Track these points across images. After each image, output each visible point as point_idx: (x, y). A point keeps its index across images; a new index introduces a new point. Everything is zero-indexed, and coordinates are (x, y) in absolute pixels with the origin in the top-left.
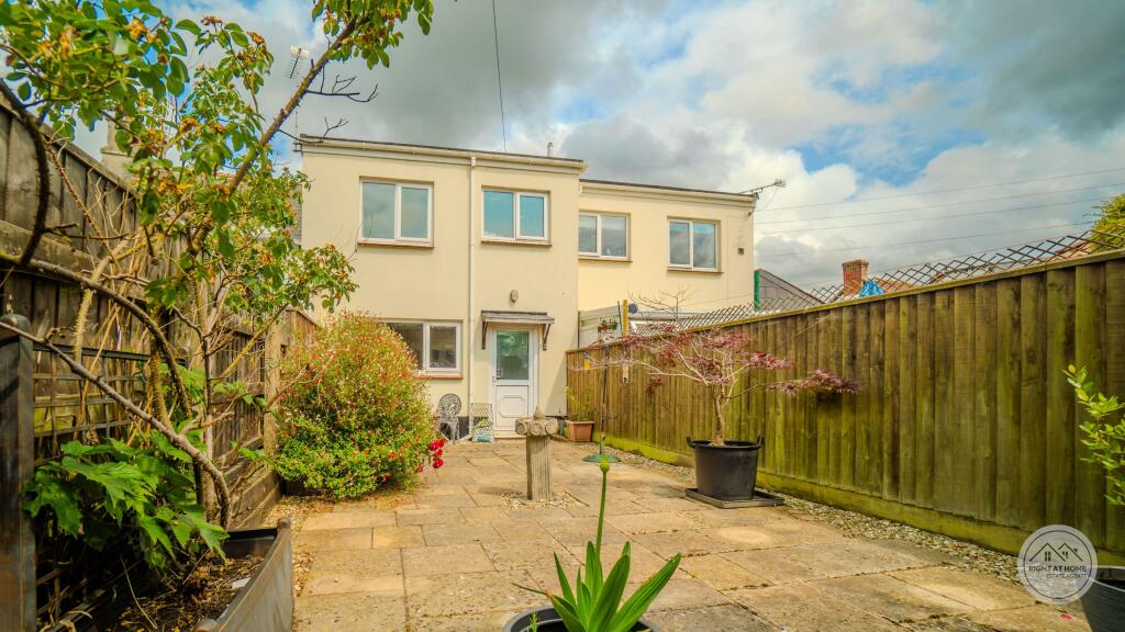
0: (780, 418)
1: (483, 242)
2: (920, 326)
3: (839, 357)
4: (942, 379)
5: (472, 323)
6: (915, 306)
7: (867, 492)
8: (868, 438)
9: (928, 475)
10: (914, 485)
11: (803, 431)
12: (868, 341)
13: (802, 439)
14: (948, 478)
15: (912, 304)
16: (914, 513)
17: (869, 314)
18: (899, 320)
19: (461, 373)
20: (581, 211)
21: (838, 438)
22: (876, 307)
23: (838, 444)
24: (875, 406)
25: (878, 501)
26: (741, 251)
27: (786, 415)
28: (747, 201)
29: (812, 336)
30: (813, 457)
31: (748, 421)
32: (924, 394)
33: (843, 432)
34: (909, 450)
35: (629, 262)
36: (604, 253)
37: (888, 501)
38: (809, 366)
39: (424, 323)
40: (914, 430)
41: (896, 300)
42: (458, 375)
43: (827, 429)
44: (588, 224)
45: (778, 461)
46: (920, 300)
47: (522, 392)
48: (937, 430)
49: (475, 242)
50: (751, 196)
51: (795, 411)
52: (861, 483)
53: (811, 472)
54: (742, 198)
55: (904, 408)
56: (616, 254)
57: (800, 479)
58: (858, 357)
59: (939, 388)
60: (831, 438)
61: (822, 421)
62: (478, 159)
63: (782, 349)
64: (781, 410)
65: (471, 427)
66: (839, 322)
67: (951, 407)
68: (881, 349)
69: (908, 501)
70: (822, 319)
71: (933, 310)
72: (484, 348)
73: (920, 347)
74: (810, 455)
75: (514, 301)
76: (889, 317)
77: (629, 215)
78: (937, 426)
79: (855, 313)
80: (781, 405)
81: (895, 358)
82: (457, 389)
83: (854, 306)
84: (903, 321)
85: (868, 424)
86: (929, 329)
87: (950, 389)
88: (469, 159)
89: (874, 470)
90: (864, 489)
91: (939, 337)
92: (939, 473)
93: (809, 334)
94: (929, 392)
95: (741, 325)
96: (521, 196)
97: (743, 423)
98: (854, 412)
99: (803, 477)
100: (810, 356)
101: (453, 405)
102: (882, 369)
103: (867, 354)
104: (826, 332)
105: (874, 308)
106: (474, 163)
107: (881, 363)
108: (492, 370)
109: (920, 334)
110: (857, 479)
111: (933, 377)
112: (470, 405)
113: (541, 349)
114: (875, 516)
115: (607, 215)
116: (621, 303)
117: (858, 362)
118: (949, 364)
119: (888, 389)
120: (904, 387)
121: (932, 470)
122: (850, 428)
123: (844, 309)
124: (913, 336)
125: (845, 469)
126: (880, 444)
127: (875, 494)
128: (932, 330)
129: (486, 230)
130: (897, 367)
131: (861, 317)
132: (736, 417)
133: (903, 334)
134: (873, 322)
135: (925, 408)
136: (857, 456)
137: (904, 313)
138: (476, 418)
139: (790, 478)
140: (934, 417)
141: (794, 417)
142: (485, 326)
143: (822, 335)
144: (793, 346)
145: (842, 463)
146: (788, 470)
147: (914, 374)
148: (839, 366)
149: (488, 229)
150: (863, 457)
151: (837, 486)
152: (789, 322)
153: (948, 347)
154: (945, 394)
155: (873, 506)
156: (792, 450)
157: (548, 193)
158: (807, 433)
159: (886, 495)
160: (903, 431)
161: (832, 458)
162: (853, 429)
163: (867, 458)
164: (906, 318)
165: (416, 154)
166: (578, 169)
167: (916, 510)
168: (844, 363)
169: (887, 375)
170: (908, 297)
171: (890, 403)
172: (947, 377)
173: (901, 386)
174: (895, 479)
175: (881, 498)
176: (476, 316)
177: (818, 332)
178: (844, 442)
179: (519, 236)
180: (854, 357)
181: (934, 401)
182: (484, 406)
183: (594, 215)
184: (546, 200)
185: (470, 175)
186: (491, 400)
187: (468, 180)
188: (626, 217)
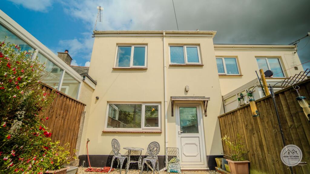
1: (170, 65)
5: (166, 103)
19: (161, 130)
20: (216, 56)
26: (296, 68)
35: (241, 76)
36: (228, 73)
39: (142, 104)
42: (159, 131)
44: (220, 62)
47: (196, 141)
49: (167, 66)
54: (290, 46)
56: (234, 73)
65: (167, 161)
72: (172, 116)
75: (187, 91)
77: (237, 57)
82: (158, 139)
88: (162, 34)
96: (187, 47)
101: (155, 149)
106: (164, 35)
108: (178, 128)
112: (166, 148)
113: (204, 116)
115: (227, 58)
129: (171, 60)
138: (169, 157)
142: (173, 104)
176: (168, 100)
179: (187, 62)
182: (175, 150)
183: (221, 58)
184: (198, 48)
185: (163, 40)
186: (178, 146)
187: (162, 42)
188: (235, 58)
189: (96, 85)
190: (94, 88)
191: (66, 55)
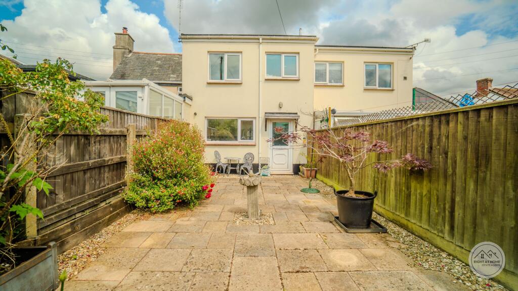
0: (393, 179)
1: (266, 80)
2: (470, 132)
3: (423, 148)
4: (483, 168)
5: (260, 119)
6: (468, 118)
7: (436, 232)
8: (438, 199)
9: (472, 230)
10: (463, 235)
11: (404, 188)
12: (439, 139)
13: (403, 193)
14: (485, 235)
15: (466, 117)
16: (462, 253)
17: (440, 122)
18: (457, 127)
19: (255, 142)
20: (316, 61)
21: (421, 196)
22: (444, 117)
23: (421, 200)
24: (442, 181)
25: (442, 240)
26: (405, 78)
27: (396, 178)
28: (409, 51)
29: (409, 133)
30: (408, 205)
31: (378, 178)
32: (471, 177)
33: (424, 194)
34: (461, 211)
35: (343, 86)
36: (330, 82)
37: (448, 241)
38: (407, 151)
39: (238, 119)
40: (464, 199)
41: (456, 113)
42: (253, 143)
43: (416, 190)
44: (321, 68)
45: (391, 203)
46: (471, 115)
47: (285, 152)
48: (478, 202)
49: (262, 79)
50: (412, 49)
51: (400, 176)
52: (433, 226)
53: (407, 214)
54: (406, 50)
55: (458, 184)
56: (337, 83)
57: (401, 216)
58: (434, 148)
59: (481, 175)
60: (418, 196)
61: (413, 184)
62: (263, 39)
63: (395, 139)
64: (393, 175)
65: (260, 168)
66: (424, 126)
67: (488, 188)
68: (446, 144)
69: (459, 244)
70: (414, 123)
71: (479, 122)
72: (266, 131)
73: (469, 146)
74: (406, 203)
75: (281, 108)
76: (452, 125)
77: (343, 62)
78: (479, 199)
79: (432, 120)
80: (393, 172)
81: (455, 151)
82: (252, 150)
83: (432, 116)
84: (460, 128)
85: (438, 191)
86: (476, 133)
87: (488, 175)
88: (259, 39)
89: (440, 219)
90: (434, 230)
91: (482, 140)
92: (479, 230)
93: (408, 132)
94: (474, 176)
95: (376, 124)
96: (285, 56)
97: (376, 179)
98: (430, 181)
99: (403, 215)
100: (409, 145)
101: (250, 158)
102: (447, 157)
103: (438, 147)
104: (417, 131)
105: (443, 118)
106: (261, 41)
107: (446, 154)
108: (270, 141)
109: (470, 137)
110: (431, 224)
111: (477, 166)
112: (259, 158)
114: (440, 248)
115: (332, 63)
116: (328, 109)
117: (433, 151)
118: (488, 159)
119: (450, 171)
120: (459, 170)
121: (475, 228)
122: (428, 191)
123: (427, 118)
124: (466, 138)
125: (425, 216)
126: (445, 204)
127: (440, 234)
128: (477, 135)
129: (267, 73)
130: (455, 157)
131: (436, 123)
132: (374, 176)
133: (460, 135)
134: (442, 127)
135: (471, 186)
136: (431, 209)
137: (460, 123)
138: (261, 164)
139: (397, 215)
140: (477, 193)
141: (400, 179)
142: (266, 120)
143: (415, 132)
144: (400, 138)
145: (423, 212)
146: (396, 210)
147: (466, 163)
148: (423, 152)
149: (269, 73)
150: (435, 210)
151: (420, 225)
152: (399, 124)
153: (487, 147)
154: (484, 179)
155: (438, 241)
156: (398, 198)
157: (298, 53)
158: (406, 190)
159: (446, 236)
160: (458, 199)
161: (418, 208)
162: (429, 192)
163: (437, 211)
164: (462, 126)
165: (233, 39)
166: (314, 40)
167: (463, 250)
168: (425, 151)
169: (449, 161)
170: (463, 112)
171: (451, 180)
172: (486, 167)
173: (457, 170)
174: (452, 228)
175: (444, 238)
176: (262, 116)
177: (413, 131)
178: (424, 199)
179: (284, 76)
180: (431, 148)
181: (477, 182)
182: (266, 159)
183: (325, 63)
184: (297, 57)
185: (259, 47)
186: (270, 156)
187: (258, 50)
188: (341, 63)
189: (192, 100)
190: (191, 104)
191: (127, 36)
